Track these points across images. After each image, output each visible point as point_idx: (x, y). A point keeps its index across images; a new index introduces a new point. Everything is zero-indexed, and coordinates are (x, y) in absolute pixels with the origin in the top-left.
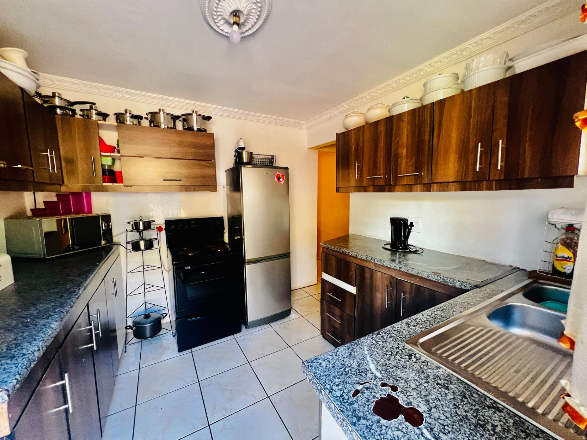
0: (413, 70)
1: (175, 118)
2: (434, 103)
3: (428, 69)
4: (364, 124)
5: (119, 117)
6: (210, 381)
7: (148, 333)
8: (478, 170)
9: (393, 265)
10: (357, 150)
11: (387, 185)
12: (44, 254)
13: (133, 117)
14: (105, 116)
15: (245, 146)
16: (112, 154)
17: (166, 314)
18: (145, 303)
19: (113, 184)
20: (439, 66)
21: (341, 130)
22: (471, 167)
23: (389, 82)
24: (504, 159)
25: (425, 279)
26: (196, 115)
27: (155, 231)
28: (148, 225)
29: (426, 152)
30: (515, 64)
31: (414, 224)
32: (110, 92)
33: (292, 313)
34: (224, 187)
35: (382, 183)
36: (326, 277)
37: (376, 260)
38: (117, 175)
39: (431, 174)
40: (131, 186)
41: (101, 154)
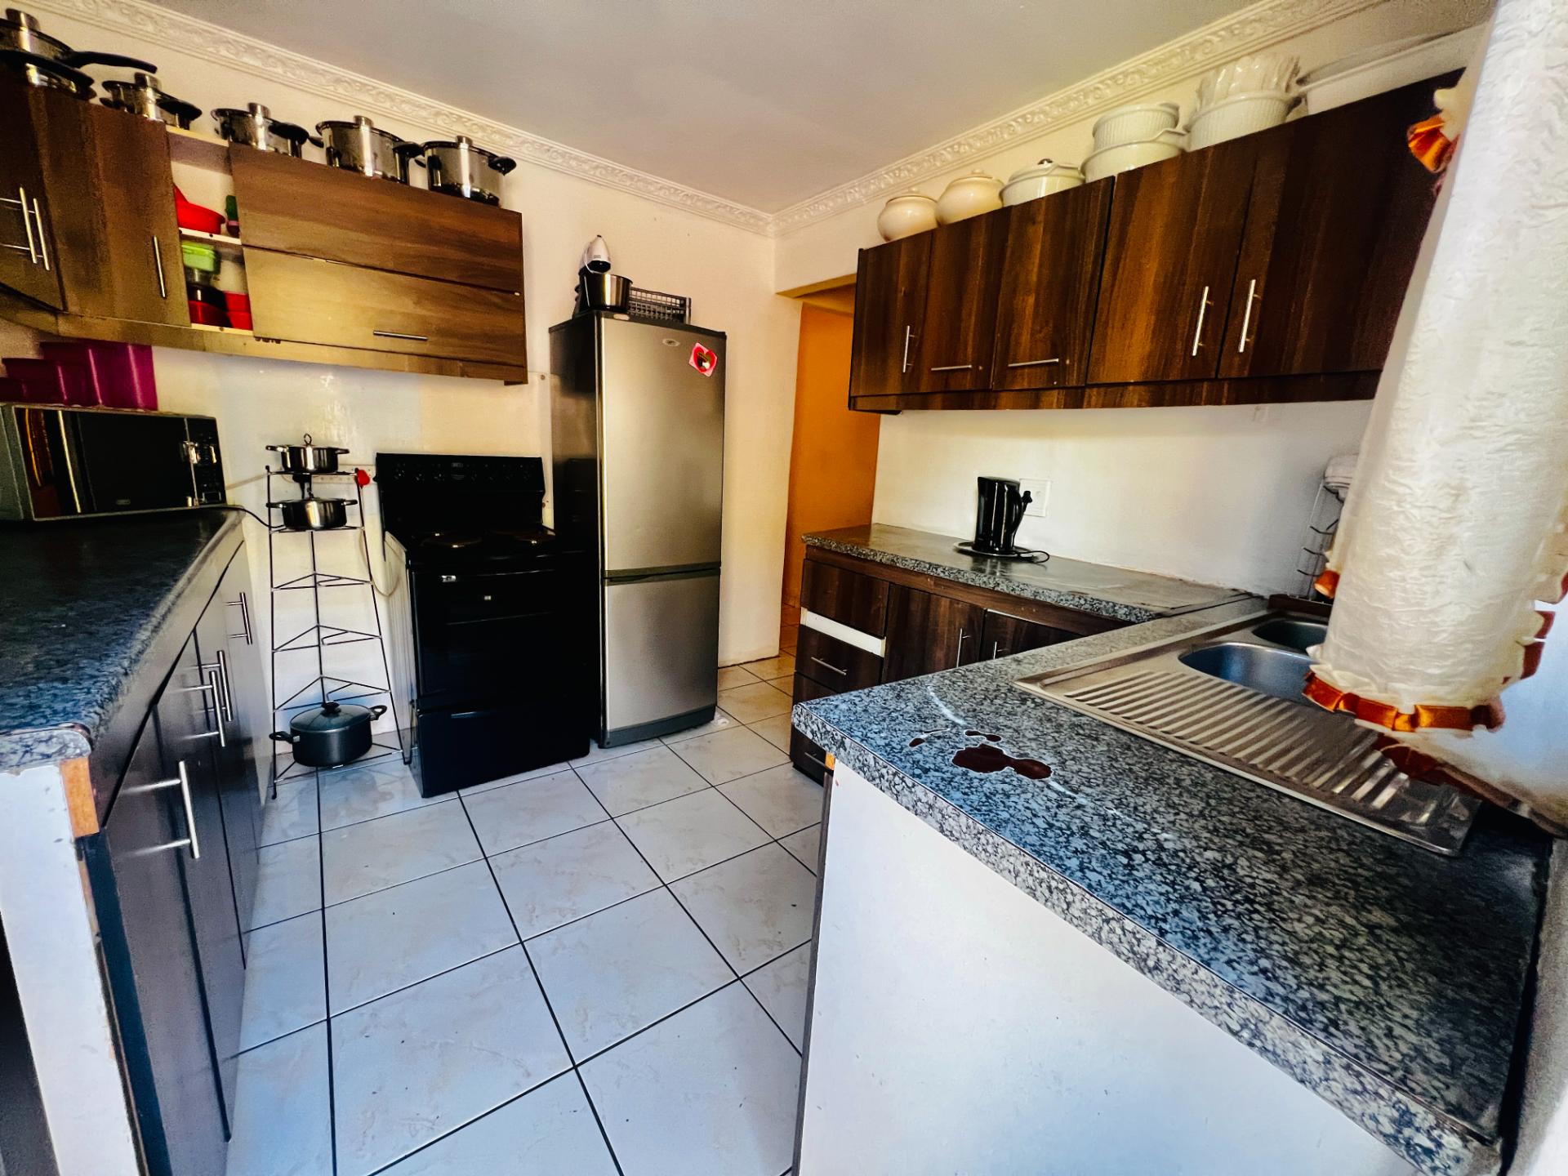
0: (1071, 90)
1: (406, 151)
2: (1113, 177)
3: (1108, 91)
4: (934, 226)
5: (234, 122)
6: (516, 856)
7: (335, 755)
8: (1194, 353)
9: (980, 580)
10: (910, 297)
11: (978, 391)
12: (27, 512)
13: (277, 129)
14: (187, 113)
15: (609, 259)
16: (216, 237)
17: (384, 709)
18: (322, 679)
19: (222, 330)
20: (1135, 83)
21: (874, 240)
22: (1179, 346)
23: (1008, 117)
24: (1255, 329)
25: (1050, 606)
26: (470, 150)
27: (351, 479)
28: (330, 461)
29: (1082, 307)
30: (1311, 89)
31: (1032, 496)
32: (197, 39)
33: (717, 715)
34: (543, 377)
35: (967, 384)
36: (812, 620)
37: (939, 570)
38: (231, 305)
39: (1087, 361)
40: (278, 341)
41: (180, 232)
